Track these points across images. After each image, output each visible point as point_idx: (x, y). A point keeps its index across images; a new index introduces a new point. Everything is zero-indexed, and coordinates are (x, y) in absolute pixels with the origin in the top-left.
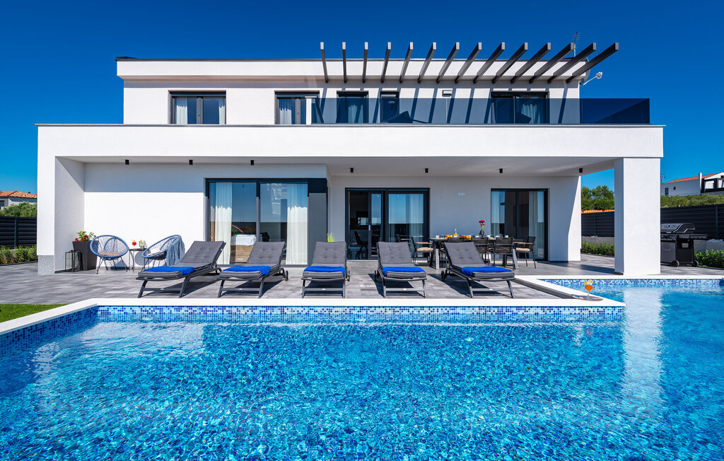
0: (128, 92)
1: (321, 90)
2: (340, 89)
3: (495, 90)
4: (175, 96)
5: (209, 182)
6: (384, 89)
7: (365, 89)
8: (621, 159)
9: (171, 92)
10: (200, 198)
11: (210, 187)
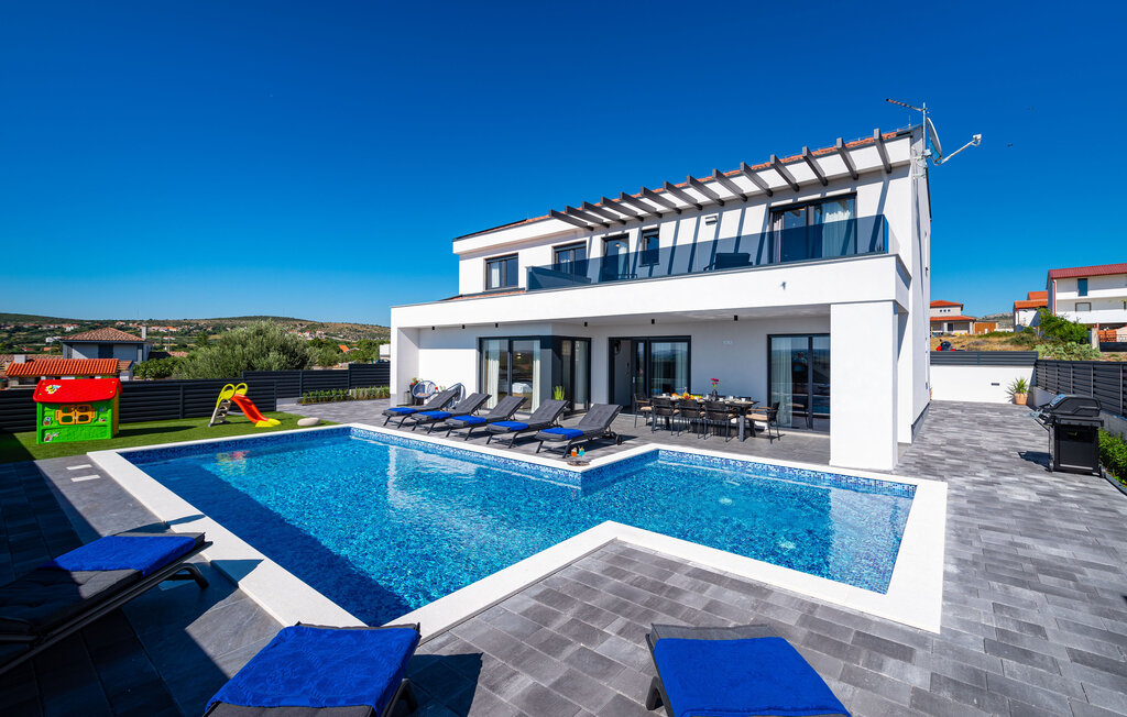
0: (462, 264)
1: (588, 239)
2: (604, 235)
3: (773, 204)
4: (489, 262)
5: (481, 341)
6: (644, 228)
7: (626, 231)
8: (829, 305)
9: (486, 260)
10: (473, 354)
11: (481, 344)
